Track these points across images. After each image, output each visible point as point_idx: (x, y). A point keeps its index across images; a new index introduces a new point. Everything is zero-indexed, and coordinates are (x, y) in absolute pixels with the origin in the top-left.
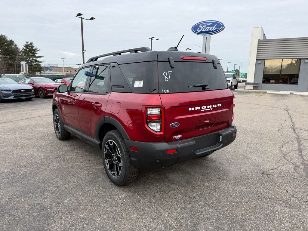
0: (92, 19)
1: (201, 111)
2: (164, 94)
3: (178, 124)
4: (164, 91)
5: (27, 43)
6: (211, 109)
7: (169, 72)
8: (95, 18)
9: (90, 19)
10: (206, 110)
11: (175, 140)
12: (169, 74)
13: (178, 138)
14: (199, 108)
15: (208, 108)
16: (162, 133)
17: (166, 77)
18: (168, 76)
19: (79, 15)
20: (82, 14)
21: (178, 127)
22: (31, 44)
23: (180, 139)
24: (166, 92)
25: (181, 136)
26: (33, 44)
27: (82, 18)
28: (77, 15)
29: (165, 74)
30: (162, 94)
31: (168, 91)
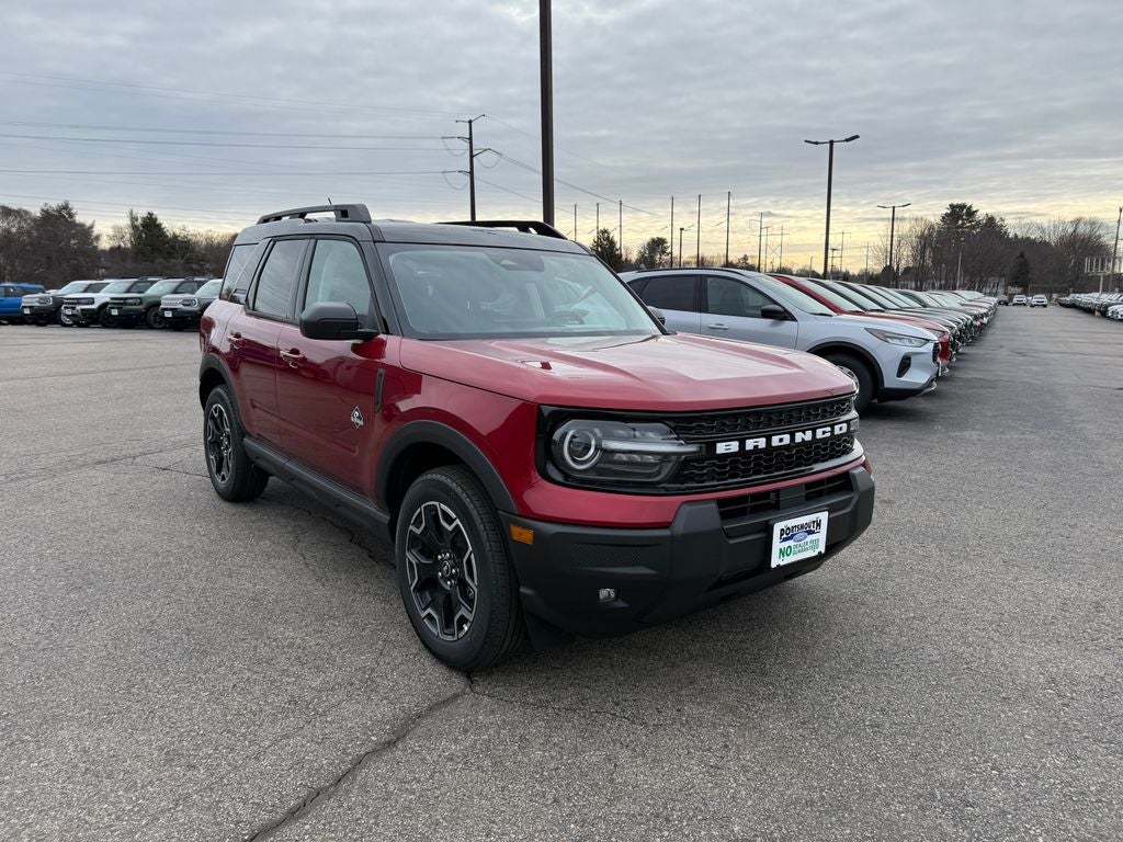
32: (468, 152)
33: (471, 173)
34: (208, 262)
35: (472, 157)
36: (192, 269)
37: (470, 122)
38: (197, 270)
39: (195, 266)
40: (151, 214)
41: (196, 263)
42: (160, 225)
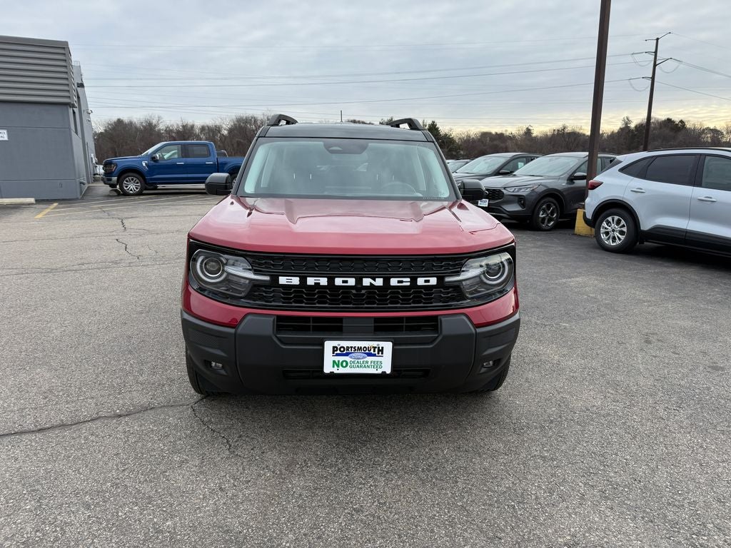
32: (653, 62)
33: (653, 78)
34: (462, 150)
35: (655, 65)
36: (452, 154)
37: (657, 39)
38: (455, 155)
39: (454, 153)
40: (433, 122)
41: (455, 151)
42: (438, 128)
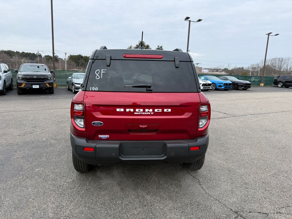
0: (199, 20)
1: (135, 113)
2: (91, 91)
3: (101, 124)
4: (92, 89)
5: (158, 46)
6: (152, 113)
7: (102, 70)
8: (202, 20)
9: (198, 21)
10: (143, 113)
11: (101, 139)
12: (102, 72)
13: (105, 138)
14: (132, 110)
15: (146, 112)
16: (84, 129)
17: (97, 75)
18: (100, 75)
19: (187, 18)
20: (190, 18)
21: (101, 126)
22: (161, 47)
23: (107, 139)
24: (93, 90)
25: (108, 136)
26: (162, 48)
27: (190, 21)
28: (186, 19)
29: (97, 72)
30: (90, 91)
31: (97, 89)
